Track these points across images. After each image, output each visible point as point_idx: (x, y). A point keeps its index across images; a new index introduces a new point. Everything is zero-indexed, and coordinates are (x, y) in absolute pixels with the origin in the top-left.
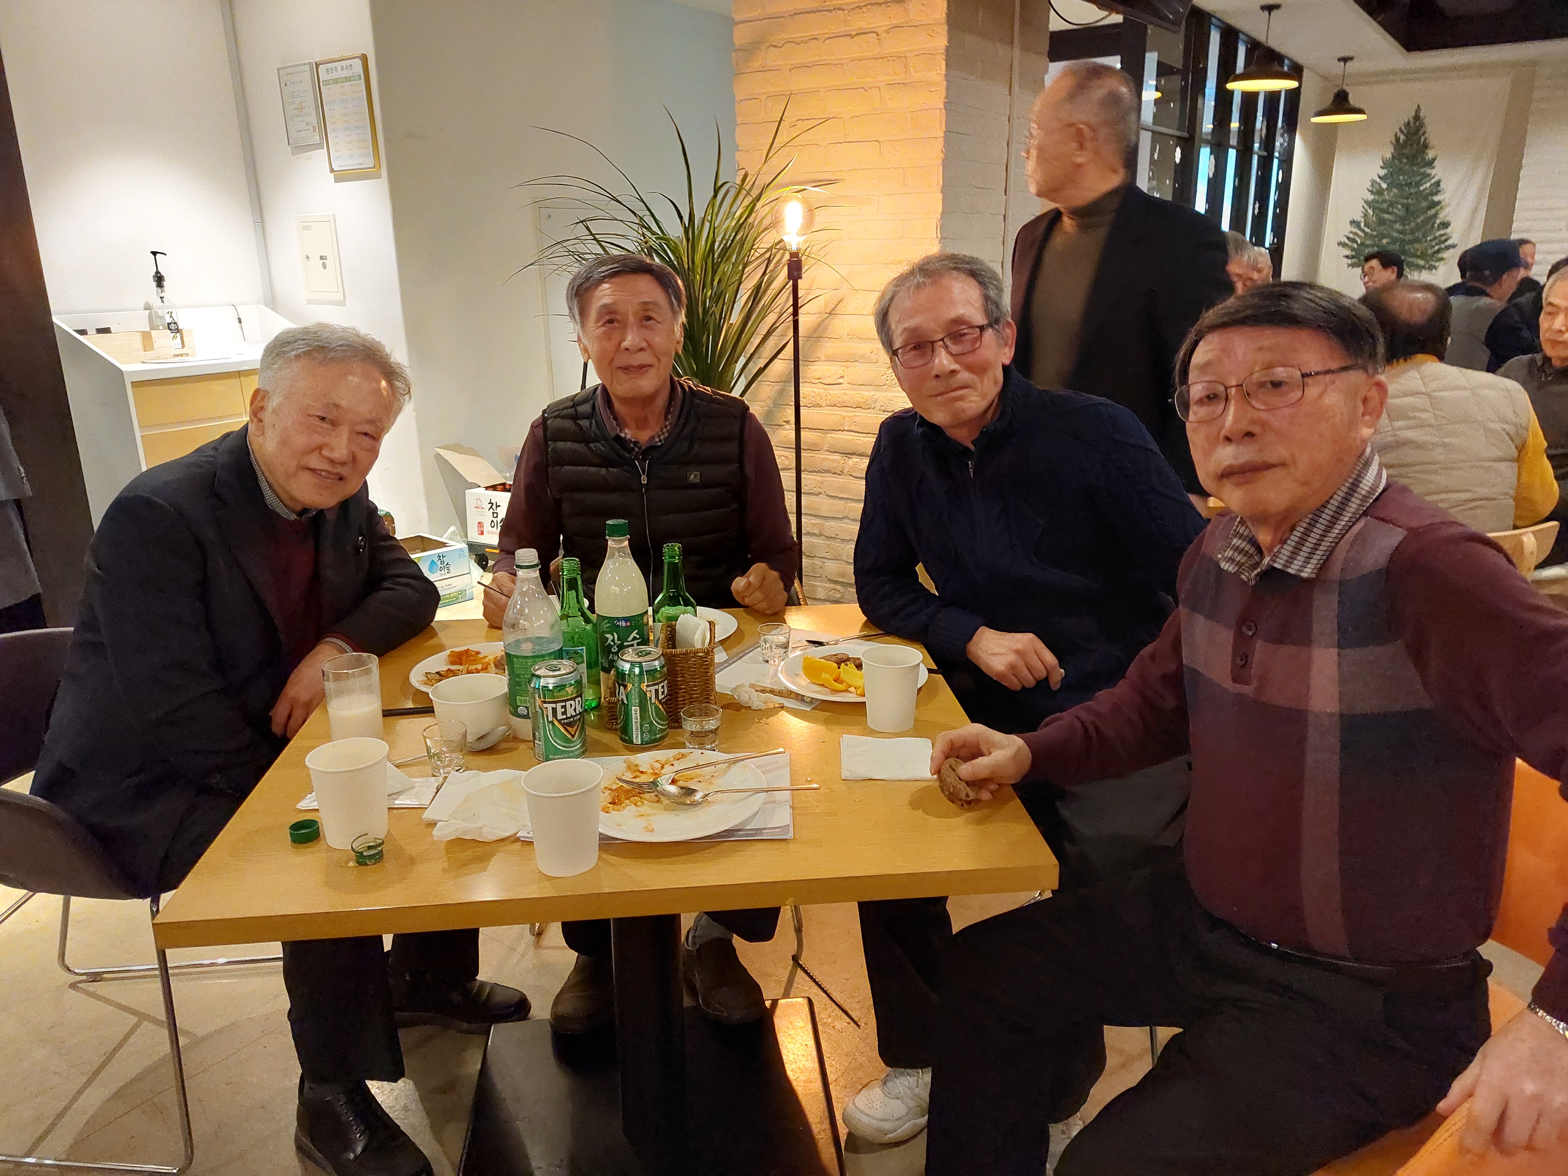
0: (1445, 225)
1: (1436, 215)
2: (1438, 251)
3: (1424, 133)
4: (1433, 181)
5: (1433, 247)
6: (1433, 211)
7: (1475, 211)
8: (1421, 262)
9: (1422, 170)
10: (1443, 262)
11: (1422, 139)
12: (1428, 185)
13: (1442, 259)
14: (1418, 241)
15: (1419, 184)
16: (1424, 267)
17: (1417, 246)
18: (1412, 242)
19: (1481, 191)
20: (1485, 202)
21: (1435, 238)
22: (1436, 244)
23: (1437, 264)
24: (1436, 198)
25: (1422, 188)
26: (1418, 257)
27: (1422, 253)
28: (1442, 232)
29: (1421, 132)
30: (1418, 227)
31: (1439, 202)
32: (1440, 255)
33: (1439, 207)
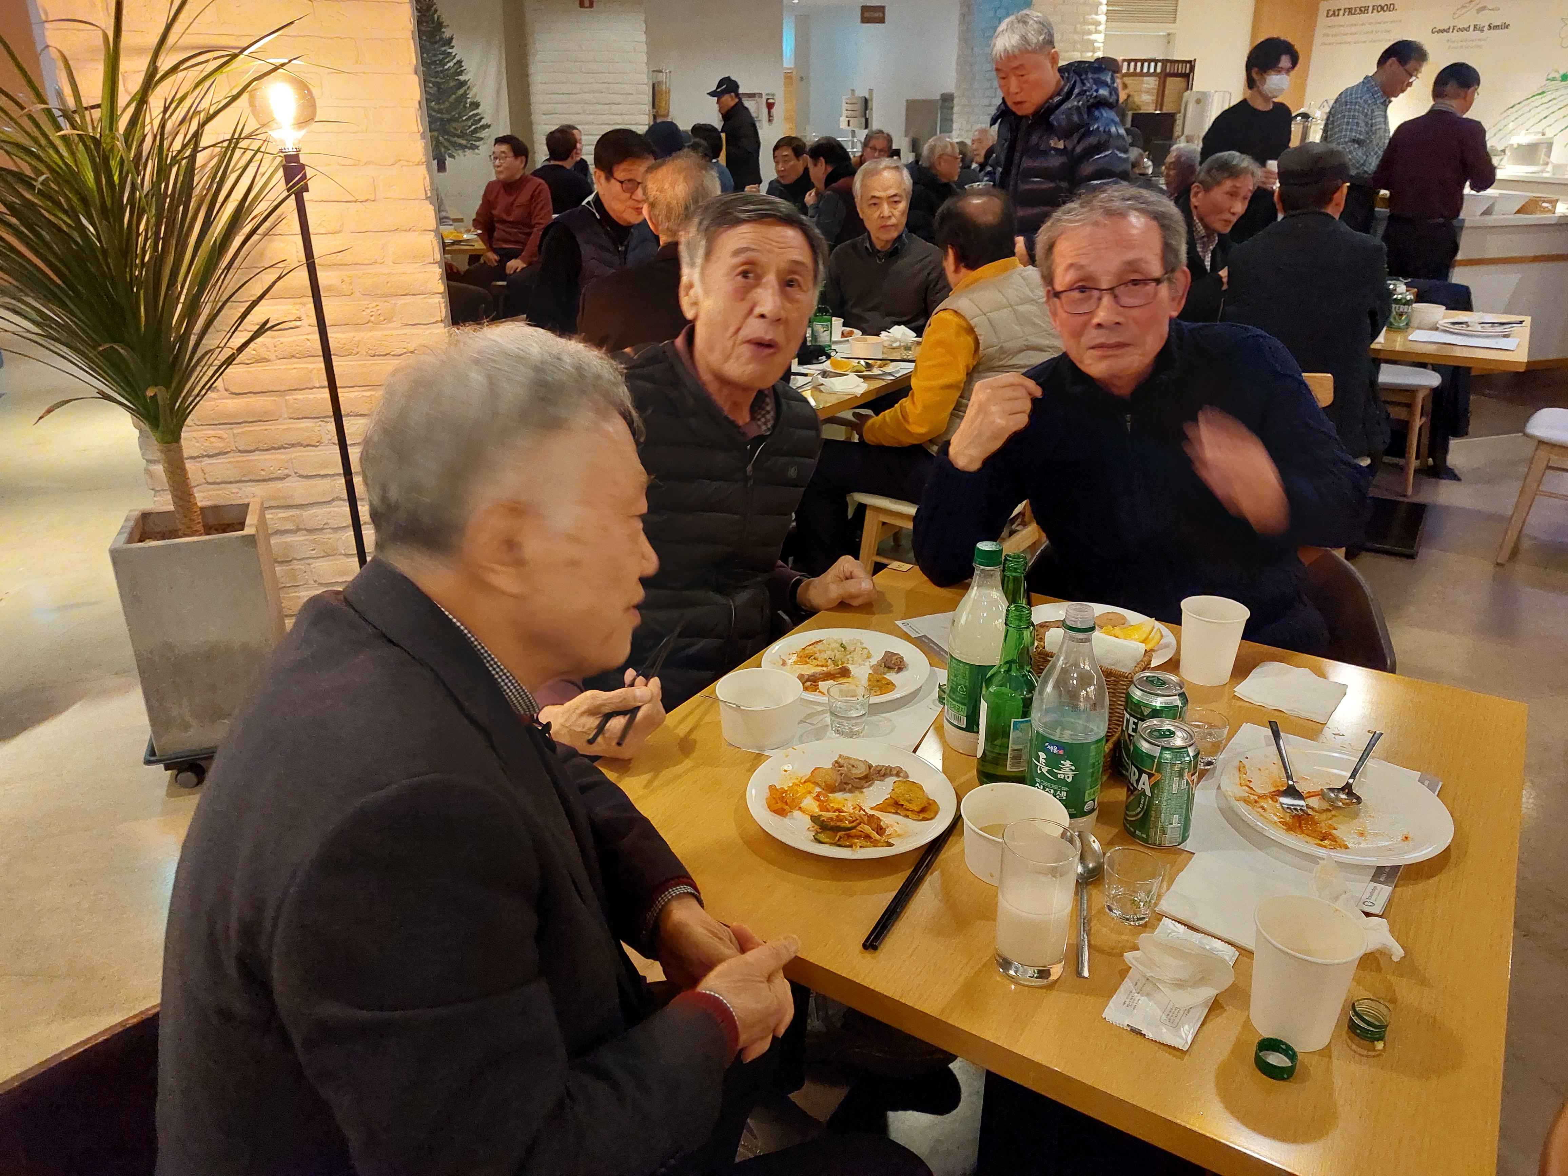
0: (476, 105)
1: (465, 95)
2: (475, 131)
3: (436, 11)
4: (455, 61)
5: (470, 127)
6: (461, 91)
7: (498, 92)
8: (463, 142)
9: (443, 49)
10: (481, 142)
11: (436, 16)
12: (451, 64)
13: (482, 139)
14: (456, 120)
15: (442, 63)
16: (466, 147)
17: (454, 125)
18: (449, 121)
19: (499, 72)
20: (504, 83)
21: (470, 118)
22: (472, 125)
23: (477, 143)
24: (462, 78)
25: (446, 67)
26: (459, 137)
27: (461, 132)
28: (474, 112)
29: (433, 9)
30: (453, 106)
31: (464, 83)
32: (478, 135)
33: (465, 88)
